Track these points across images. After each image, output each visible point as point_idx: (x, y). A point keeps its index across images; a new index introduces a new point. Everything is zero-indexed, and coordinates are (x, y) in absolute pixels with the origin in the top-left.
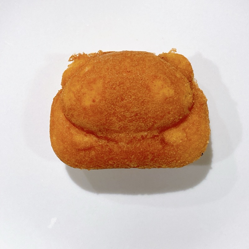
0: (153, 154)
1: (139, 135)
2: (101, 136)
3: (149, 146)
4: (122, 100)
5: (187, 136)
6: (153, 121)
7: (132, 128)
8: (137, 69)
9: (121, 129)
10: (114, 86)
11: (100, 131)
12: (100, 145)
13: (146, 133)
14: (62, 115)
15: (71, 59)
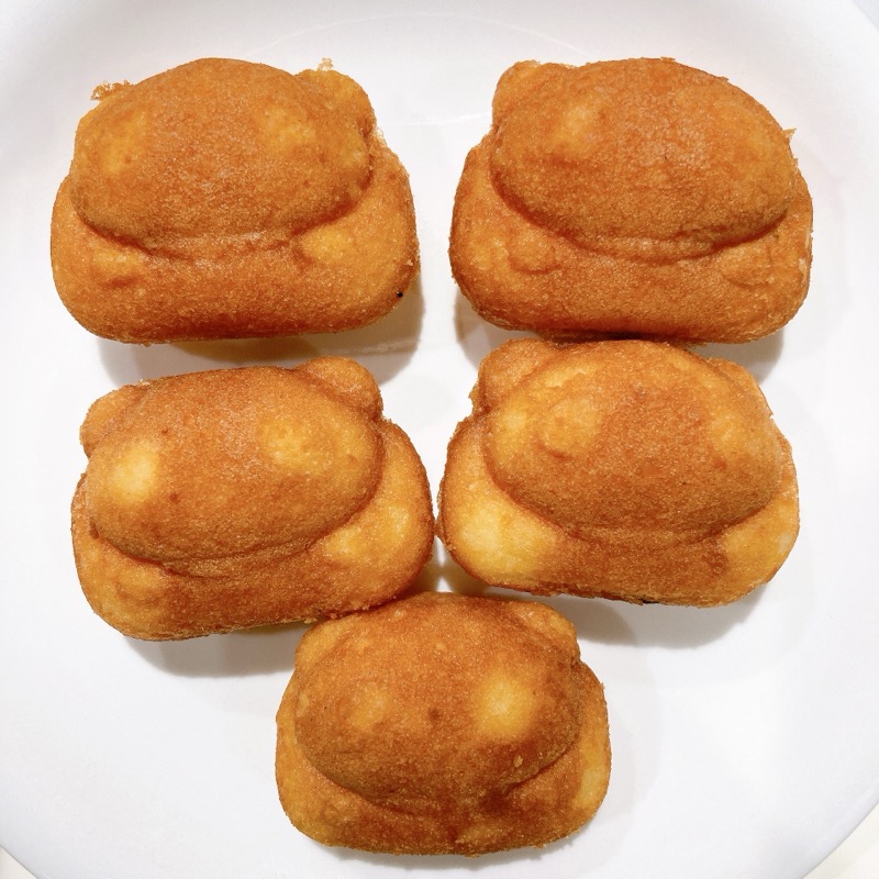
0: (278, 286)
1: (239, 241)
2: (154, 249)
3: (268, 267)
4: (193, 153)
5: (354, 244)
6: (269, 205)
7: (221, 221)
8: (227, 86)
9: (197, 225)
10: (172, 124)
11: (149, 235)
12: (153, 271)
13: (256, 236)
14: (72, 214)
15: (97, 95)
